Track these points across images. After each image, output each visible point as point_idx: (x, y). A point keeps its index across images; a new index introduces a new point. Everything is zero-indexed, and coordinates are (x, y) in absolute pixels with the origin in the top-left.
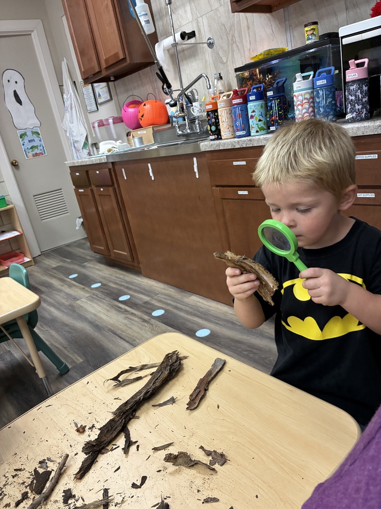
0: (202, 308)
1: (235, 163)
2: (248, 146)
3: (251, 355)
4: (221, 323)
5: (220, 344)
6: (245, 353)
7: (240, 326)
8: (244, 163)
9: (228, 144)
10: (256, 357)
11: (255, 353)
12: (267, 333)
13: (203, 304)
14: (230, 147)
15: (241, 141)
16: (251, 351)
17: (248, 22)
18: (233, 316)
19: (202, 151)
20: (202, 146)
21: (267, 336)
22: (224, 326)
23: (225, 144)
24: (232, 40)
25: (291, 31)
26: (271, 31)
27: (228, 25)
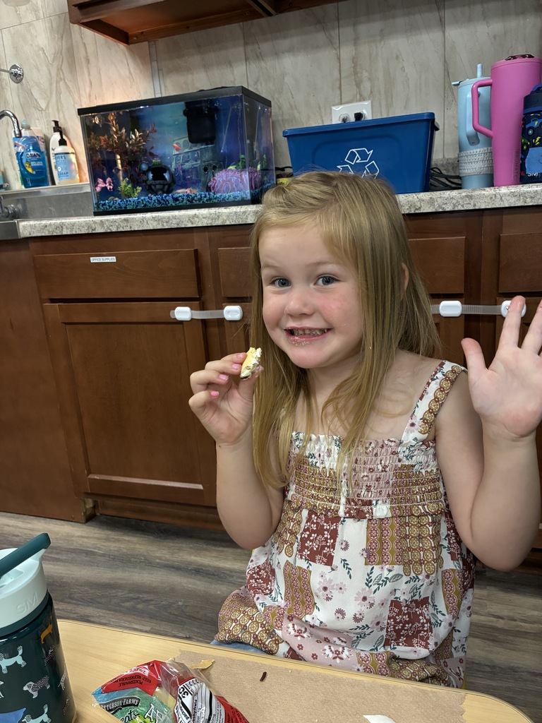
0: (17, 536)
1: (94, 260)
2: (121, 229)
3: (140, 606)
4: (64, 557)
5: (71, 598)
6: (128, 604)
7: (103, 555)
8: (112, 259)
9: (80, 225)
10: (151, 607)
11: (146, 601)
12: (157, 558)
13: (17, 527)
14: (84, 231)
15: (107, 220)
16: (138, 598)
17: (86, 52)
18: (85, 540)
19: (22, 236)
20: (24, 227)
21: (158, 563)
22: (72, 562)
23: (73, 225)
24: (58, 75)
25: (161, 78)
26: (128, 73)
27: (50, 52)
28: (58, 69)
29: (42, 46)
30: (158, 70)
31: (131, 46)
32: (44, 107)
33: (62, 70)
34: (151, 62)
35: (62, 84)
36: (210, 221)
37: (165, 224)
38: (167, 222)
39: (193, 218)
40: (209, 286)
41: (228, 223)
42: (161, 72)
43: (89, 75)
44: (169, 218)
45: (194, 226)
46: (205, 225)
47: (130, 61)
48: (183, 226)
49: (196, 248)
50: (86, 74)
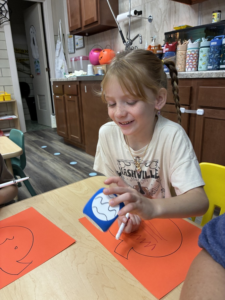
17: (175, 9)
24: (164, 18)
25: (201, 17)
26: (189, 16)
27: (163, 10)
28: (165, 16)
29: (160, 8)
30: (201, 14)
31: (192, 5)
32: (157, 31)
33: (166, 17)
34: (199, 11)
35: (165, 22)
36: (198, 76)
37: (182, 76)
38: (183, 76)
39: (192, 75)
40: (194, 100)
41: (205, 77)
42: (202, 15)
43: (175, 18)
44: (184, 74)
45: (192, 78)
46: (196, 77)
47: (191, 11)
48: (188, 78)
49: (192, 86)
50: (174, 17)
